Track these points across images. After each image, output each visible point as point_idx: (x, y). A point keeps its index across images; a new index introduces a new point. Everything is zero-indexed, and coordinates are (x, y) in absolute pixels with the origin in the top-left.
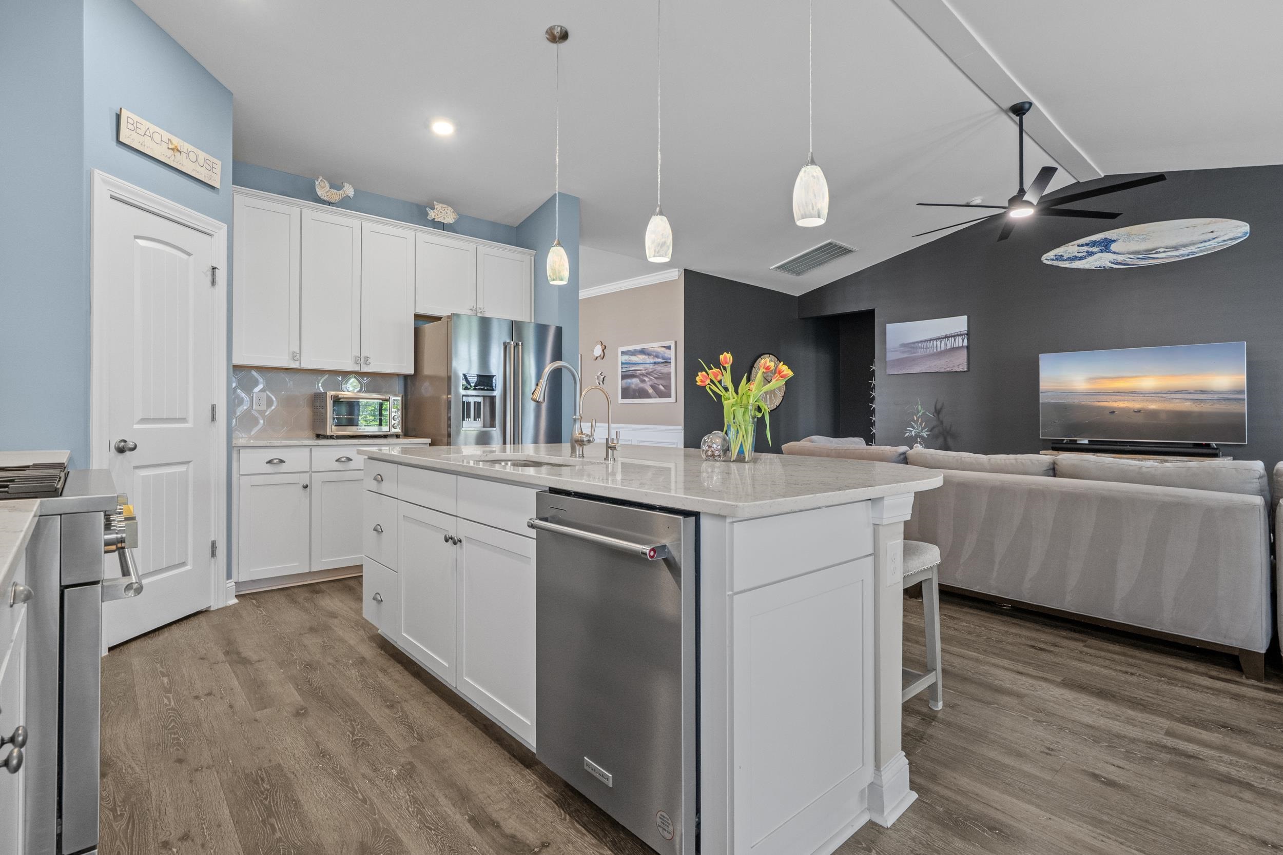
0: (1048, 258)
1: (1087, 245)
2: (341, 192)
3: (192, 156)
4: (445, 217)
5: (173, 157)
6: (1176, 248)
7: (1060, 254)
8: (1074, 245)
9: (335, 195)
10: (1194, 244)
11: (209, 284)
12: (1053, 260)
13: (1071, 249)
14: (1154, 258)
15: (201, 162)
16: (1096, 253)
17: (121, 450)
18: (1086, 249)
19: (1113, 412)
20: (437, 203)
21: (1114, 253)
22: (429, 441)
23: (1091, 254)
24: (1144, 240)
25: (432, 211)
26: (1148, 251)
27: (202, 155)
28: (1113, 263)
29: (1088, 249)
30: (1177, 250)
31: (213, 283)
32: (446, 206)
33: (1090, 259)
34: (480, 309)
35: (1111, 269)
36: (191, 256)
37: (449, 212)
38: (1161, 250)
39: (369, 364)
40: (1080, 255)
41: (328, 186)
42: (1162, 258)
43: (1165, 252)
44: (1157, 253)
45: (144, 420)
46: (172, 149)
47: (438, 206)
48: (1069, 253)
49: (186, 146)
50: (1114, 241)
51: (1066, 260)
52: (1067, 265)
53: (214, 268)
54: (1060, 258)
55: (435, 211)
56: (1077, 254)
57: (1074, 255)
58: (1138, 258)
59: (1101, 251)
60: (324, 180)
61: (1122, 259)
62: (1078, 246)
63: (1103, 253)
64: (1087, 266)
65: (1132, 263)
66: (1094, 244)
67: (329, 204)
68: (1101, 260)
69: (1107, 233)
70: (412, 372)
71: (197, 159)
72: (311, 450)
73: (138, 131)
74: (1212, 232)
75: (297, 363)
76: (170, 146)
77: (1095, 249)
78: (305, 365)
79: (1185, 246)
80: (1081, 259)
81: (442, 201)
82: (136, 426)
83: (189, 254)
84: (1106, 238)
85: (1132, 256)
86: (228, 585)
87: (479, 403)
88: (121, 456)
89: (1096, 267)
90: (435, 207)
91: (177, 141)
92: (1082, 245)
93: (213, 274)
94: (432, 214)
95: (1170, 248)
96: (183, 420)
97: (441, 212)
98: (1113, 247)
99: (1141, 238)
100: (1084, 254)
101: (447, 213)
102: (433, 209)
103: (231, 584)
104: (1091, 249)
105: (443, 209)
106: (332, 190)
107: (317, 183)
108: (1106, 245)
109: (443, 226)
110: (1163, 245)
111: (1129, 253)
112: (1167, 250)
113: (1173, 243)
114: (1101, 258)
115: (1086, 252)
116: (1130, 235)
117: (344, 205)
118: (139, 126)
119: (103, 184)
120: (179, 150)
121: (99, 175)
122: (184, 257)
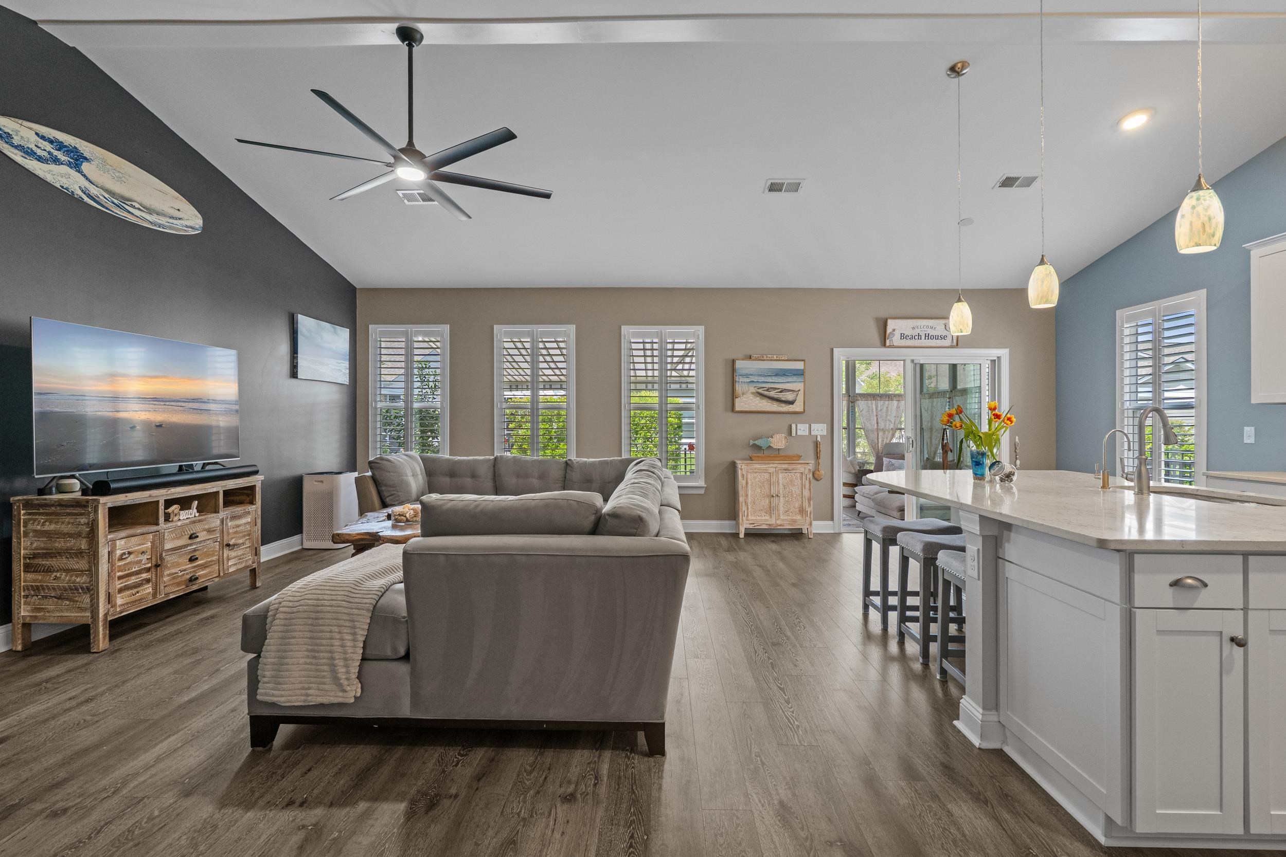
1: (52, 141)
6: (150, 211)
7: (6, 130)
8: (31, 129)
10: (164, 215)
14: (129, 212)
16: (62, 164)
18: (48, 147)
21: (84, 176)
23: (56, 161)
24: (120, 180)
26: (124, 199)
28: (85, 193)
29: (52, 151)
30: (151, 214)
33: (53, 167)
35: (80, 201)
38: (137, 206)
40: (39, 152)
42: (137, 216)
43: (139, 209)
44: (134, 207)
48: (22, 137)
50: (86, 159)
51: (16, 147)
52: (17, 157)
54: (9, 138)
56: (35, 149)
57: (30, 146)
58: (112, 202)
59: (69, 165)
61: (96, 193)
62: (37, 134)
63: (71, 168)
64: (49, 178)
65: (105, 205)
66: (60, 146)
68: (68, 179)
69: (78, 140)
74: (179, 210)
77: (61, 156)
79: (158, 214)
80: (40, 159)
84: (75, 148)
85: (107, 196)
89: (62, 187)
92: (44, 138)
95: (147, 209)
98: (85, 167)
99: (117, 174)
100: (46, 154)
104: (56, 153)
108: (77, 160)
110: (137, 200)
111: (106, 191)
112: (142, 208)
113: (148, 202)
114: (68, 176)
115: (49, 153)
116: (104, 162)
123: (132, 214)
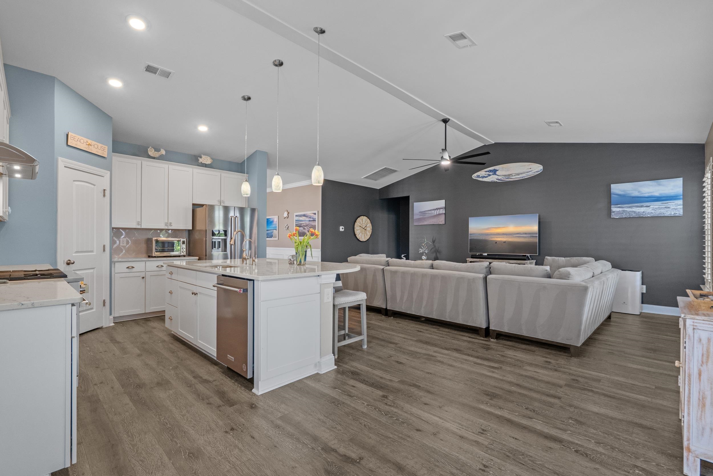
0: (474, 176)
1: (488, 171)
2: (160, 153)
3: (96, 146)
4: (207, 161)
5: (88, 148)
6: (518, 174)
8: (483, 171)
9: (157, 154)
10: (524, 173)
11: (102, 196)
12: (476, 177)
13: (482, 173)
14: (511, 178)
15: (99, 148)
17: (68, 264)
18: (488, 173)
19: (496, 243)
20: (202, 155)
21: (498, 175)
22: (198, 258)
23: (490, 175)
24: (508, 170)
25: (201, 159)
26: (509, 175)
27: (100, 145)
28: (497, 180)
31: (104, 196)
32: (207, 156)
33: (489, 177)
34: (222, 200)
35: (497, 182)
36: (95, 186)
37: (208, 159)
38: (514, 175)
39: (172, 225)
40: (486, 176)
41: (153, 150)
42: (514, 178)
43: (515, 176)
44: (513, 176)
45: (77, 252)
46: (88, 145)
47: (203, 157)
48: (482, 174)
49: (93, 143)
50: (498, 170)
51: (481, 177)
52: (481, 179)
53: (104, 190)
54: (478, 176)
55: (202, 159)
56: (484, 175)
58: (506, 178)
59: (493, 174)
60: (152, 148)
61: (500, 178)
62: (485, 172)
64: (488, 181)
65: (503, 180)
66: (490, 171)
67: (154, 158)
68: (493, 178)
69: (495, 167)
70: (191, 228)
71: (98, 147)
72: (146, 262)
74: (530, 168)
75: (140, 226)
76: (87, 144)
77: (491, 173)
78: (143, 227)
79: (522, 174)
80: (486, 177)
81: (205, 154)
82: (74, 254)
83: (94, 185)
84: (494, 169)
85: (503, 177)
86: (111, 318)
87: (220, 242)
88: (68, 266)
89: (491, 181)
90: (202, 157)
91: (90, 141)
92: (487, 172)
93: (104, 192)
94: (201, 160)
95: (517, 174)
96: (92, 251)
97: (205, 159)
98: (497, 173)
100: (487, 175)
101: (207, 159)
102: (201, 157)
103: (112, 317)
104: (489, 173)
106: (155, 152)
107: (149, 149)
108: (495, 172)
109: (205, 166)
110: (514, 173)
111: (502, 176)
112: (515, 175)
113: (517, 172)
114: (493, 177)
115: (488, 174)
116: (503, 168)
117: (161, 158)
118: (75, 138)
119: (62, 162)
120: (90, 145)
121: (60, 159)
122: (93, 186)
123: (512, 178)
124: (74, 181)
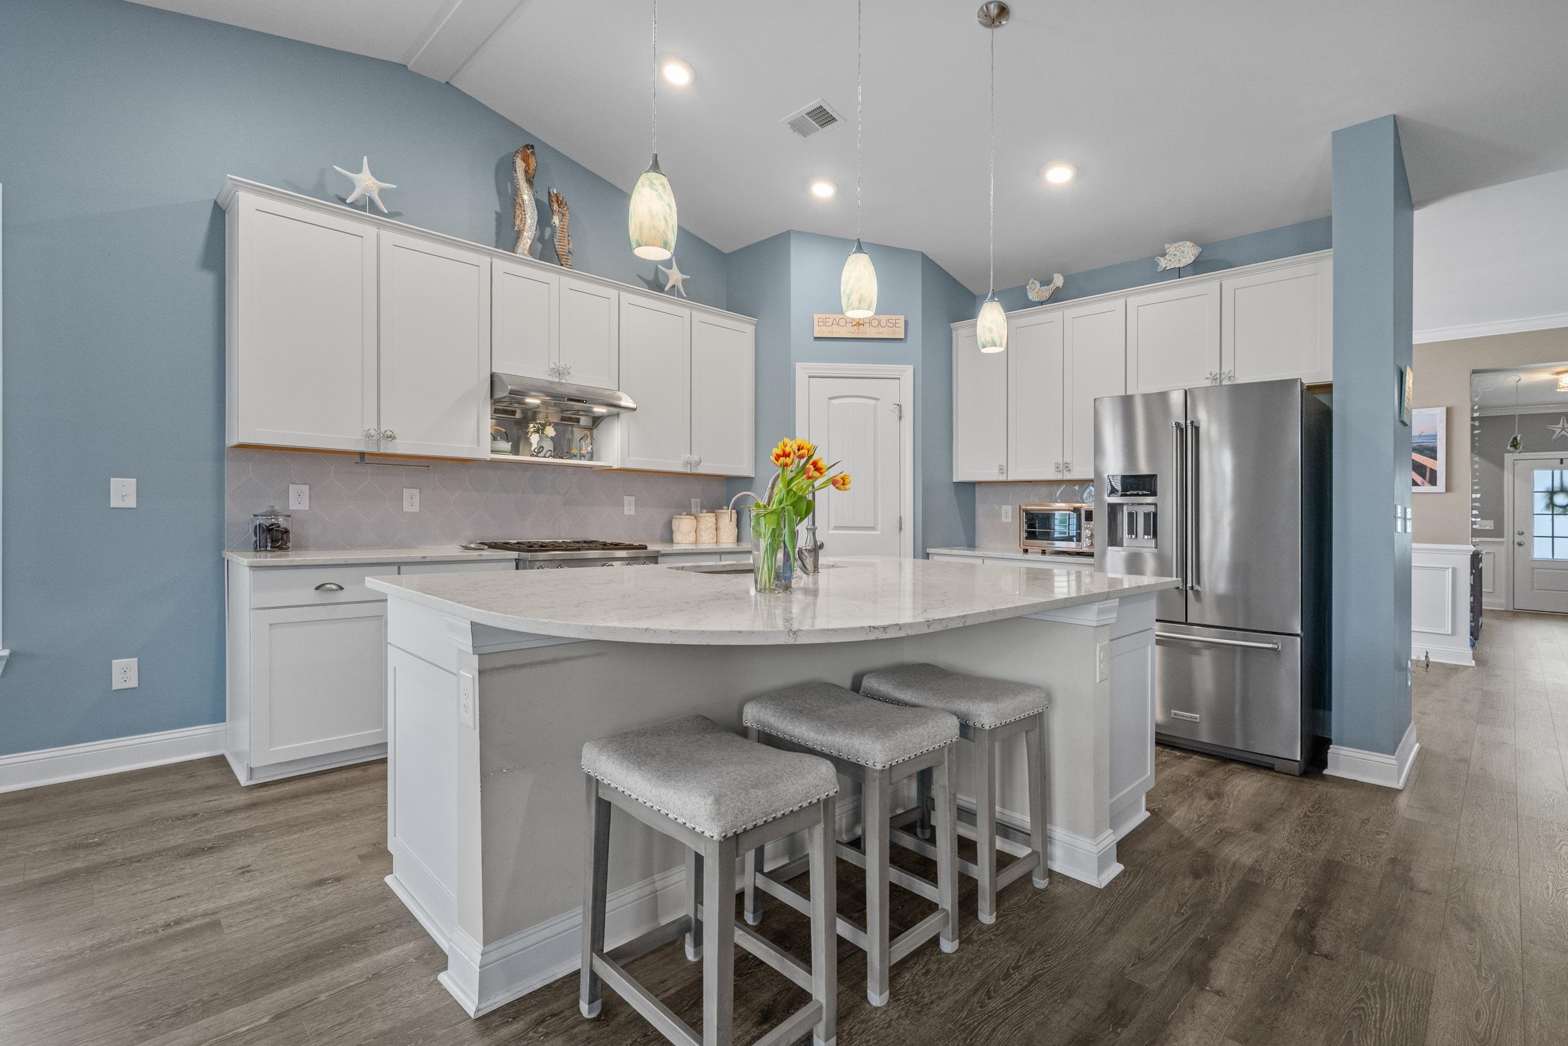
2: (1051, 286)
3: (875, 323)
4: (1181, 258)
5: (857, 331)
9: (1046, 292)
11: (897, 418)
15: (883, 324)
20: (1169, 245)
25: (1162, 259)
27: (884, 318)
31: (901, 416)
32: (1182, 243)
36: (880, 401)
37: (1186, 250)
39: (1070, 470)
41: (1038, 285)
45: (836, 528)
46: (855, 325)
47: (1171, 249)
53: (900, 405)
55: (1167, 257)
60: (1035, 281)
67: (1042, 303)
71: (879, 323)
73: (827, 324)
75: (1005, 475)
76: (853, 324)
83: (878, 399)
90: (1167, 251)
93: (901, 410)
94: (1163, 263)
96: (872, 528)
97: (1174, 255)
101: (1183, 252)
102: (1164, 255)
105: (1178, 249)
106: (1043, 287)
107: (1028, 287)
109: (1179, 272)
117: (1056, 297)
118: (827, 320)
119: (802, 371)
120: (860, 324)
121: (798, 365)
122: (873, 402)
124: (830, 399)
